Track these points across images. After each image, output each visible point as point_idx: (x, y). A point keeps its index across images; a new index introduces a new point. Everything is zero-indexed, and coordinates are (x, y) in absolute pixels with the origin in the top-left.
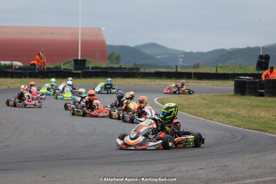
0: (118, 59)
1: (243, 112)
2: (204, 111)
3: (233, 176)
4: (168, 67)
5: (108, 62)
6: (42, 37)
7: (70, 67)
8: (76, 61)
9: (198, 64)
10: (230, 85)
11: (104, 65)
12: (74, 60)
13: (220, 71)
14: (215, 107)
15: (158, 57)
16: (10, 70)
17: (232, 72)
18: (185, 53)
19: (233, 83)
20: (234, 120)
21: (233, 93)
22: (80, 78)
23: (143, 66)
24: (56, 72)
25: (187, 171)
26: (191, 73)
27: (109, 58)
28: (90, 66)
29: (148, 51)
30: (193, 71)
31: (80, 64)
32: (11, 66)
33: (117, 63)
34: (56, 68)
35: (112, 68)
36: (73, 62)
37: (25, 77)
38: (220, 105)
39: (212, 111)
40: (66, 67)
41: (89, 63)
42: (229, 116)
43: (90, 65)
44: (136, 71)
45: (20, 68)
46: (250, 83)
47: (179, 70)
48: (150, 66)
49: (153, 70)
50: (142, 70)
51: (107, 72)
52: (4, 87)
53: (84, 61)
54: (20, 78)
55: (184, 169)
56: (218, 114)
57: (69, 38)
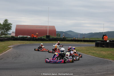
0: (60, 35)
1: (98, 52)
2: (86, 52)
3: (94, 72)
5: (57, 36)
6: (37, 28)
7: (45, 38)
8: (47, 36)
9: (84, 37)
10: (94, 44)
11: (55, 37)
13: (91, 39)
15: (72, 35)
16: (26, 39)
17: (95, 40)
18: (80, 34)
19: (95, 43)
20: (95, 55)
21: (95, 46)
22: (48, 41)
24: (41, 39)
26: (82, 40)
29: (68, 33)
31: (48, 37)
32: (27, 37)
33: (59, 37)
34: (41, 38)
37: (31, 41)
38: (90, 50)
39: (88, 52)
40: (43, 38)
41: (51, 36)
42: (93, 53)
43: (51, 37)
44: (65, 39)
45: (29, 38)
46: (100, 43)
47: (78, 39)
48: (69, 38)
49: (70, 39)
50: (67, 39)
51: (56, 40)
52: (25, 44)
53: (49, 36)
54: (29, 41)
55: (79, 70)
56: (90, 53)
57: (45, 29)
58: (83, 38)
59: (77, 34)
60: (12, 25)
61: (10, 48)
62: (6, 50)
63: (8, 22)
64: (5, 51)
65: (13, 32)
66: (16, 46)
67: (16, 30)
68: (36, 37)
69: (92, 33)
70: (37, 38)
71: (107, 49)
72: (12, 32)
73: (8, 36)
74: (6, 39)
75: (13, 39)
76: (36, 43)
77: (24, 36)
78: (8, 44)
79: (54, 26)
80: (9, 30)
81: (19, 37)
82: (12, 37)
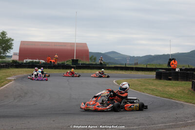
0: (95, 59)
1: (160, 88)
2: (139, 88)
4: (121, 64)
5: (90, 61)
7: (70, 63)
9: (137, 63)
10: (154, 74)
11: (87, 63)
12: (72, 60)
13: (148, 67)
14: (145, 86)
15: (116, 59)
16: (38, 65)
17: (155, 67)
18: (130, 57)
19: (155, 73)
20: (155, 93)
21: (155, 78)
23: (108, 63)
24: (62, 66)
25: (129, 119)
26: (133, 68)
27: (90, 58)
28: (81, 63)
29: (109, 55)
30: (134, 66)
31: (75, 62)
32: (39, 63)
33: (94, 62)
34: (62, 64)
35: (92, 64)
36: (71, 61)
37: (46, 68)
38: (148, 85)
39: (144, 87)
40: (68, 63)
41: (80, 61)
42: (153, 90)
44: (104, 66)
45: (43, 63)
46: (164, 73)
47: (127, 66)
48: (112, 63)
49: (113, 66)
50: (107, 66)
51: (90, 66)
53: (77, 60)
55: (127, 118)
56: (147, 89)
57: (69, 48)
58: (135, 64)
59: (125, 57)
60: (13, 42)
61: (10, 81)
62: (3, 84)
63: (7, 35)
64: (2, 86)
65: (15, 54)
66: (20, 77)
67: (21, 50)
68: (54, 62)
69: (150, 56)
70: (56, 63)
71: (176, 83)
72: (13, 53)
73: (7, 60)
74: (3, 66)
75: (16, 65)
76: (55, 73)
77: (34, 60)
78: (8, 74)
79: (86, 44)
80: (9, 51)
81: (25, 61)
82: (14, 62)
